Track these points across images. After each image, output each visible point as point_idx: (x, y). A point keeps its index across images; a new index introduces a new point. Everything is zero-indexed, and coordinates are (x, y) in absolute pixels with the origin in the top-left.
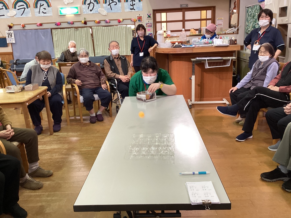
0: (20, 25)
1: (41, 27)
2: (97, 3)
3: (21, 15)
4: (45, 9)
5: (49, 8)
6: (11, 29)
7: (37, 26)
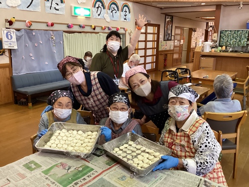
0: (25, 21)
1: (52, 28)
2: (104, 9)
3: (27, 7)
4: (58, 4)
5: (62, 4)
6: (10, 27)
7: (47, 26)
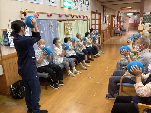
0: (34, 12)
1: (51, 18)
2: (77, 2)
3: (35, 1)
6: (24, 18)
7: (48, 16)
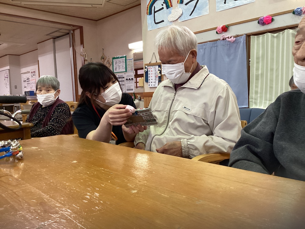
1: (226, 35)
3: (190, 15)
7: (217, 33)
